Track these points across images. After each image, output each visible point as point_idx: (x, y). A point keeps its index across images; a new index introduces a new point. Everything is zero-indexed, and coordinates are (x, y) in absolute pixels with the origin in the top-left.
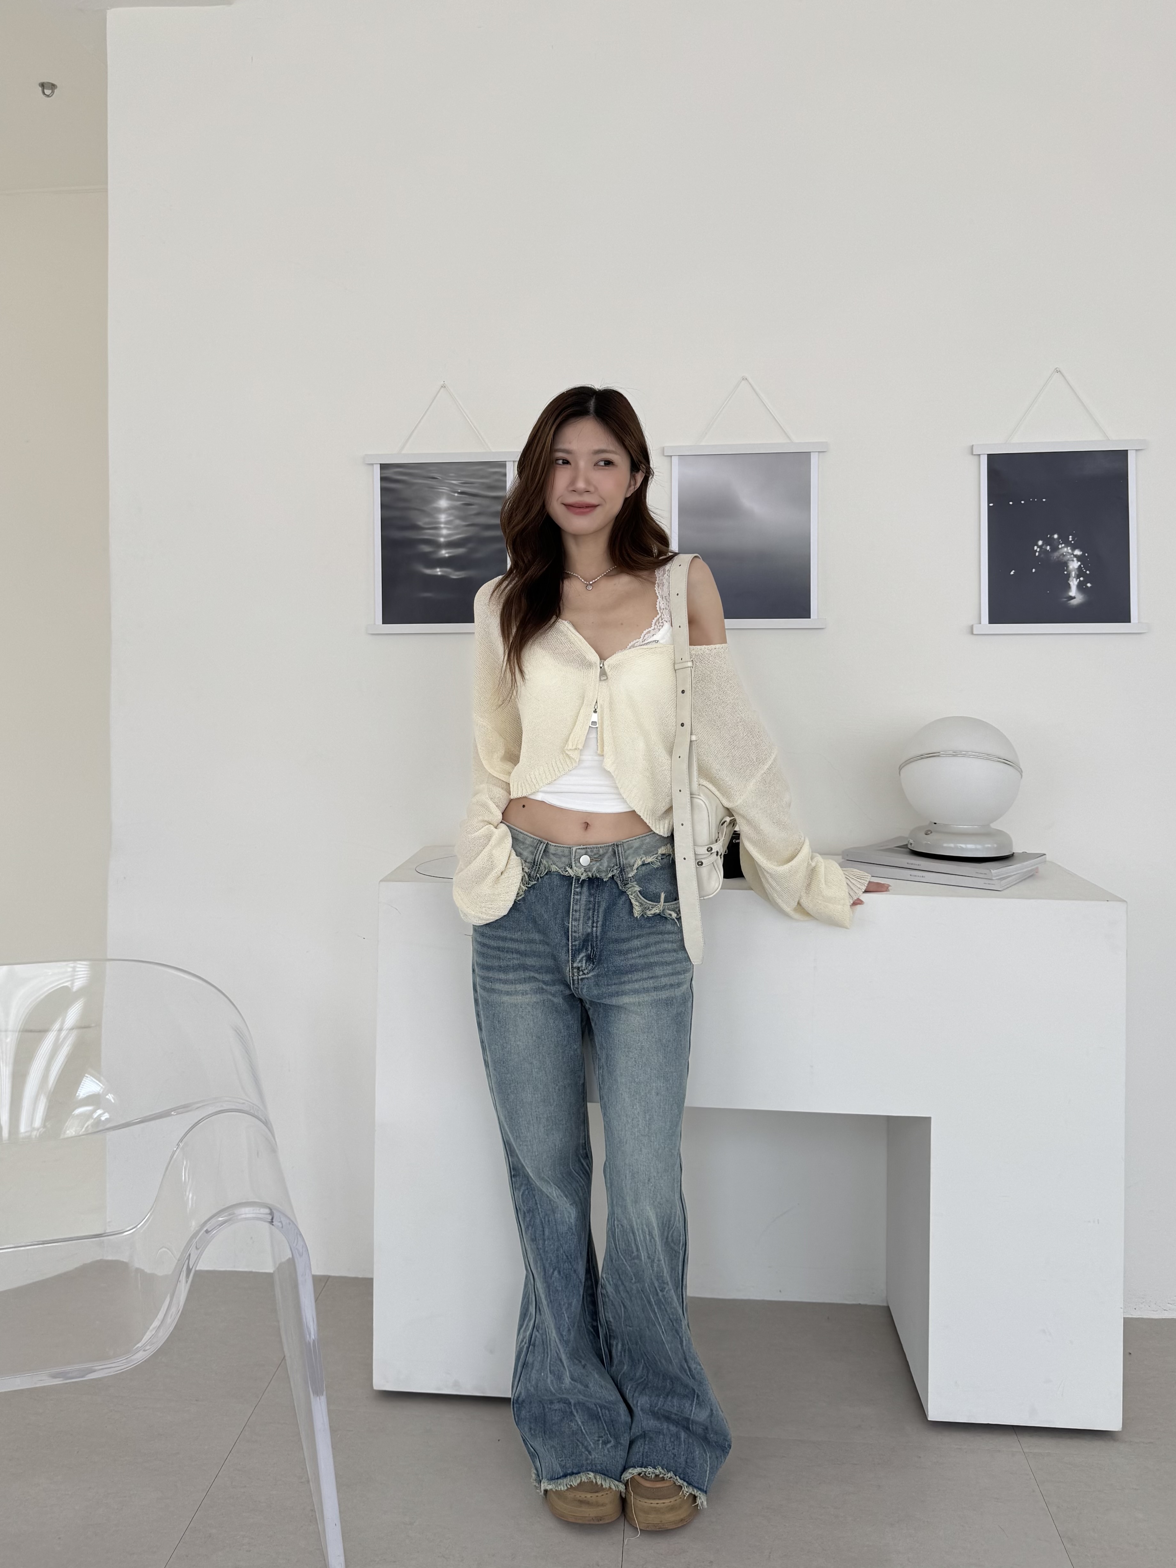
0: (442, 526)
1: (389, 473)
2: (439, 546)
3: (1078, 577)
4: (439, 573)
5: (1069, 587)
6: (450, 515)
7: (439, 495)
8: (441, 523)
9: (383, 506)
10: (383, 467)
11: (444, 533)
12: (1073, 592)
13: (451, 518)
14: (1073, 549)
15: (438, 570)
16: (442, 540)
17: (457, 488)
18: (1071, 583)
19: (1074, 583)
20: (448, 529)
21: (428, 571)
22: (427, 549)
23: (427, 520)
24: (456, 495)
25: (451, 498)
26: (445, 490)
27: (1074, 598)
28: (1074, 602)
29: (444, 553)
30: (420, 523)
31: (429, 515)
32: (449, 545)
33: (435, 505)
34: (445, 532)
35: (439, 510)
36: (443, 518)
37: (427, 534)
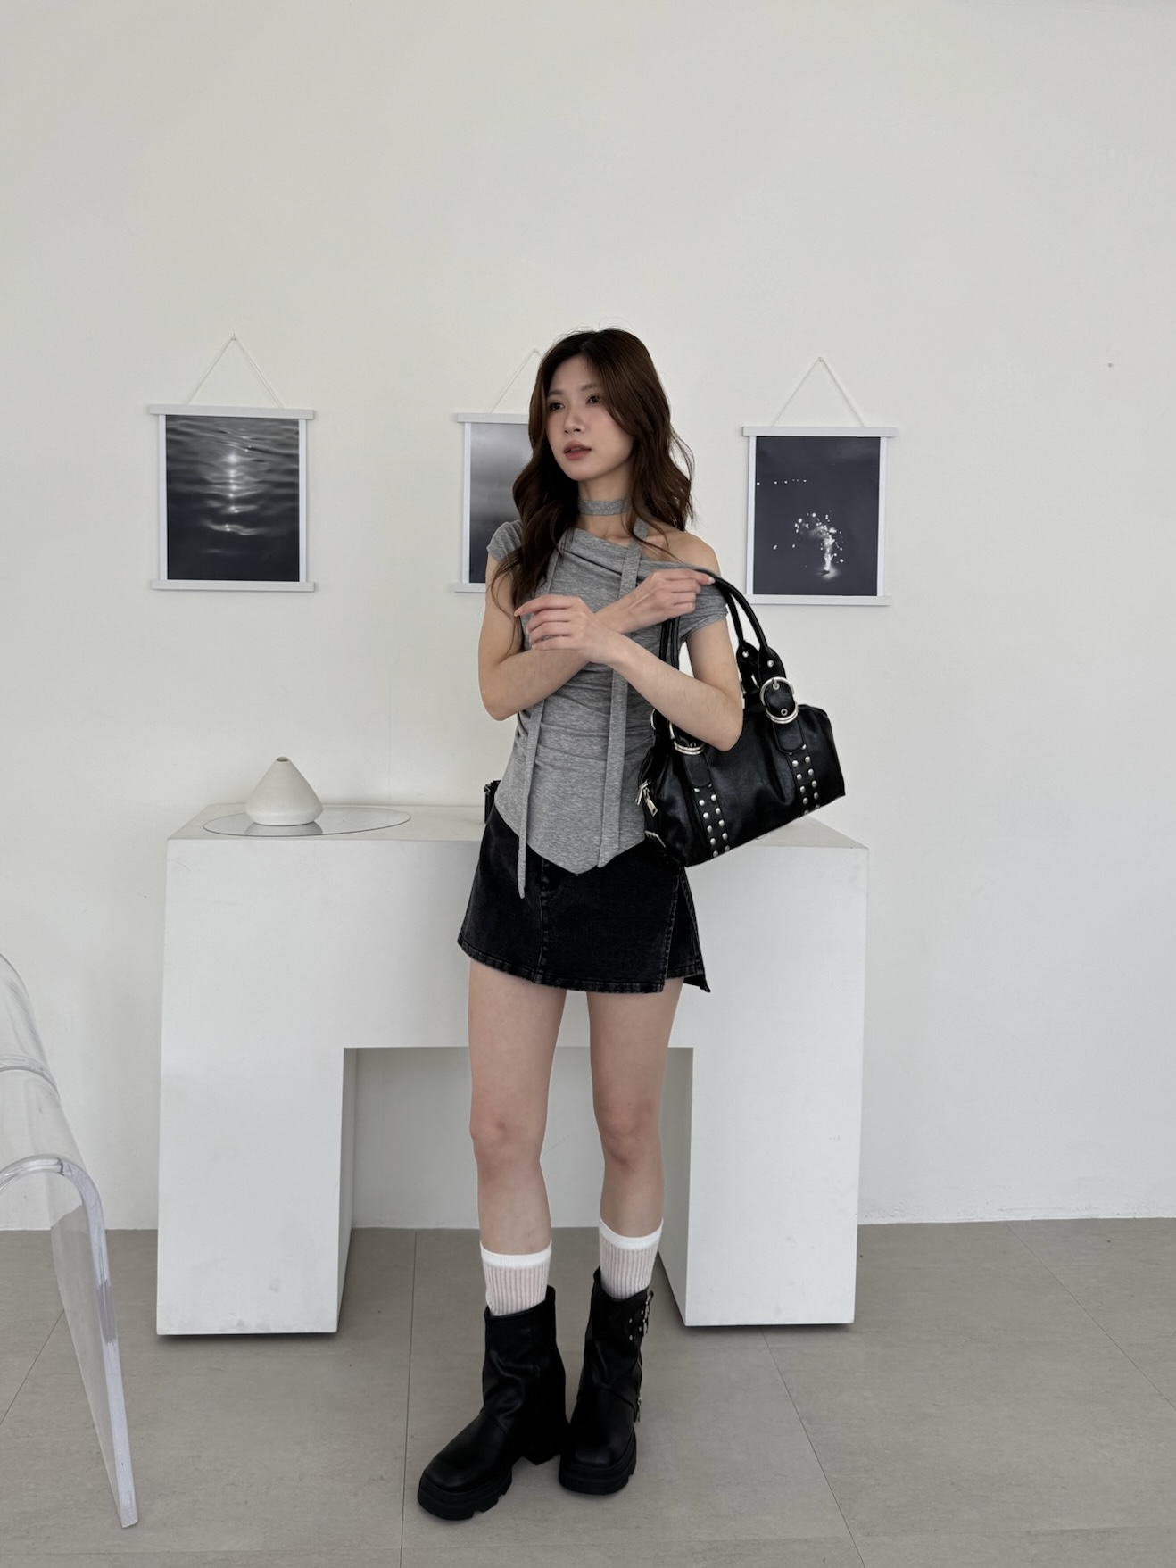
0: (232, 481)
1: (174, 425)
2: (228, 502)
3: (832, 553)
4: (228, 530)
5: (824, 561)
6: (240, 471)
7: (228, 450)
8: (229, 478)
9: (169, 458)
10: (169, 418)
11: (234, 490)
12: (828, 567)
13: (241, 474)
14: (829, 528)
15: (227, 526)
16: (231, 496)
17: (247, 443)
18: (826, 559)
19: (828, 559)
20: (238, 484)
21: (217, 527)
22: (215, 504)
23: (216, 474)
24: (246, 450)
25: (240, 453)
26: (235, 444)
27: (828, 572)
28: (828, 576)
29: (234, 509)
30: (208, 478)
31: (218, 469)
32: (239, 501)
33: (225, 460)
34: (234, 488)
35: (228, 466)
36: (232, 473)
37: (215, 490)
